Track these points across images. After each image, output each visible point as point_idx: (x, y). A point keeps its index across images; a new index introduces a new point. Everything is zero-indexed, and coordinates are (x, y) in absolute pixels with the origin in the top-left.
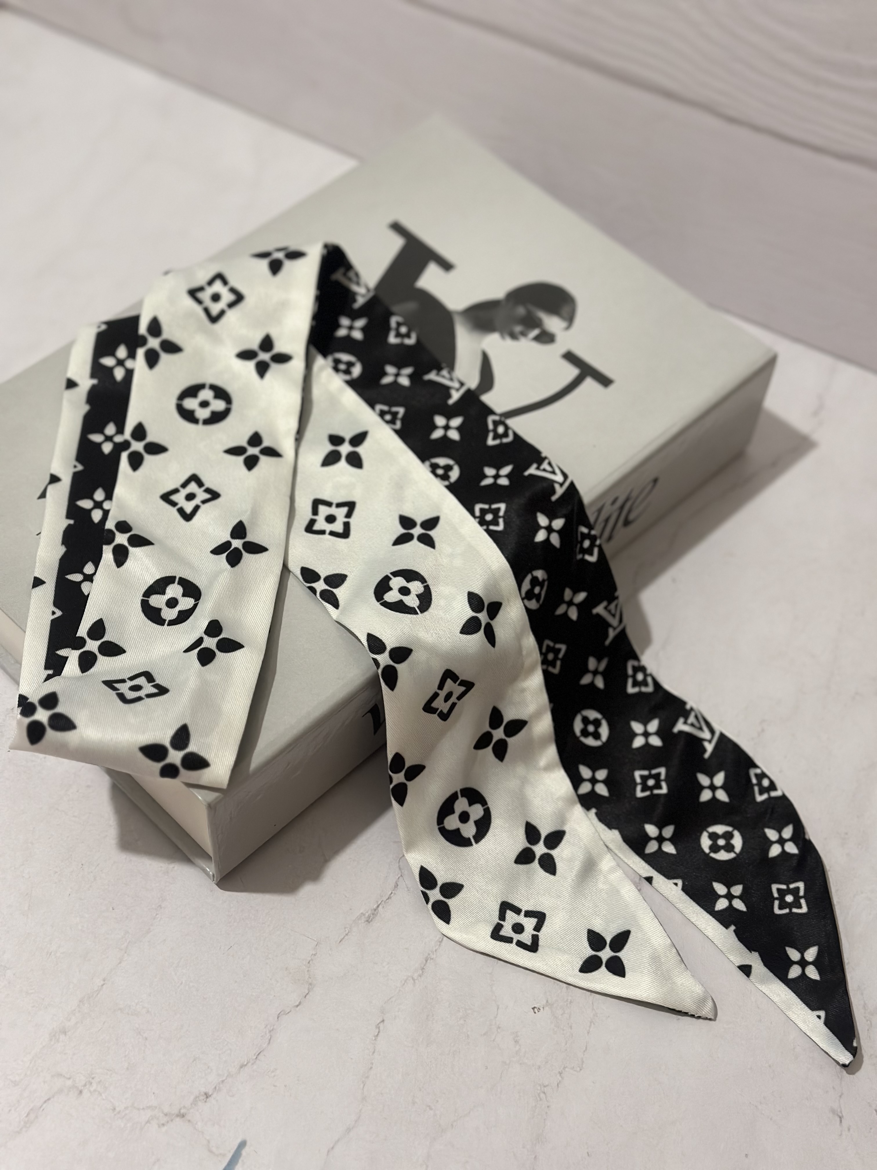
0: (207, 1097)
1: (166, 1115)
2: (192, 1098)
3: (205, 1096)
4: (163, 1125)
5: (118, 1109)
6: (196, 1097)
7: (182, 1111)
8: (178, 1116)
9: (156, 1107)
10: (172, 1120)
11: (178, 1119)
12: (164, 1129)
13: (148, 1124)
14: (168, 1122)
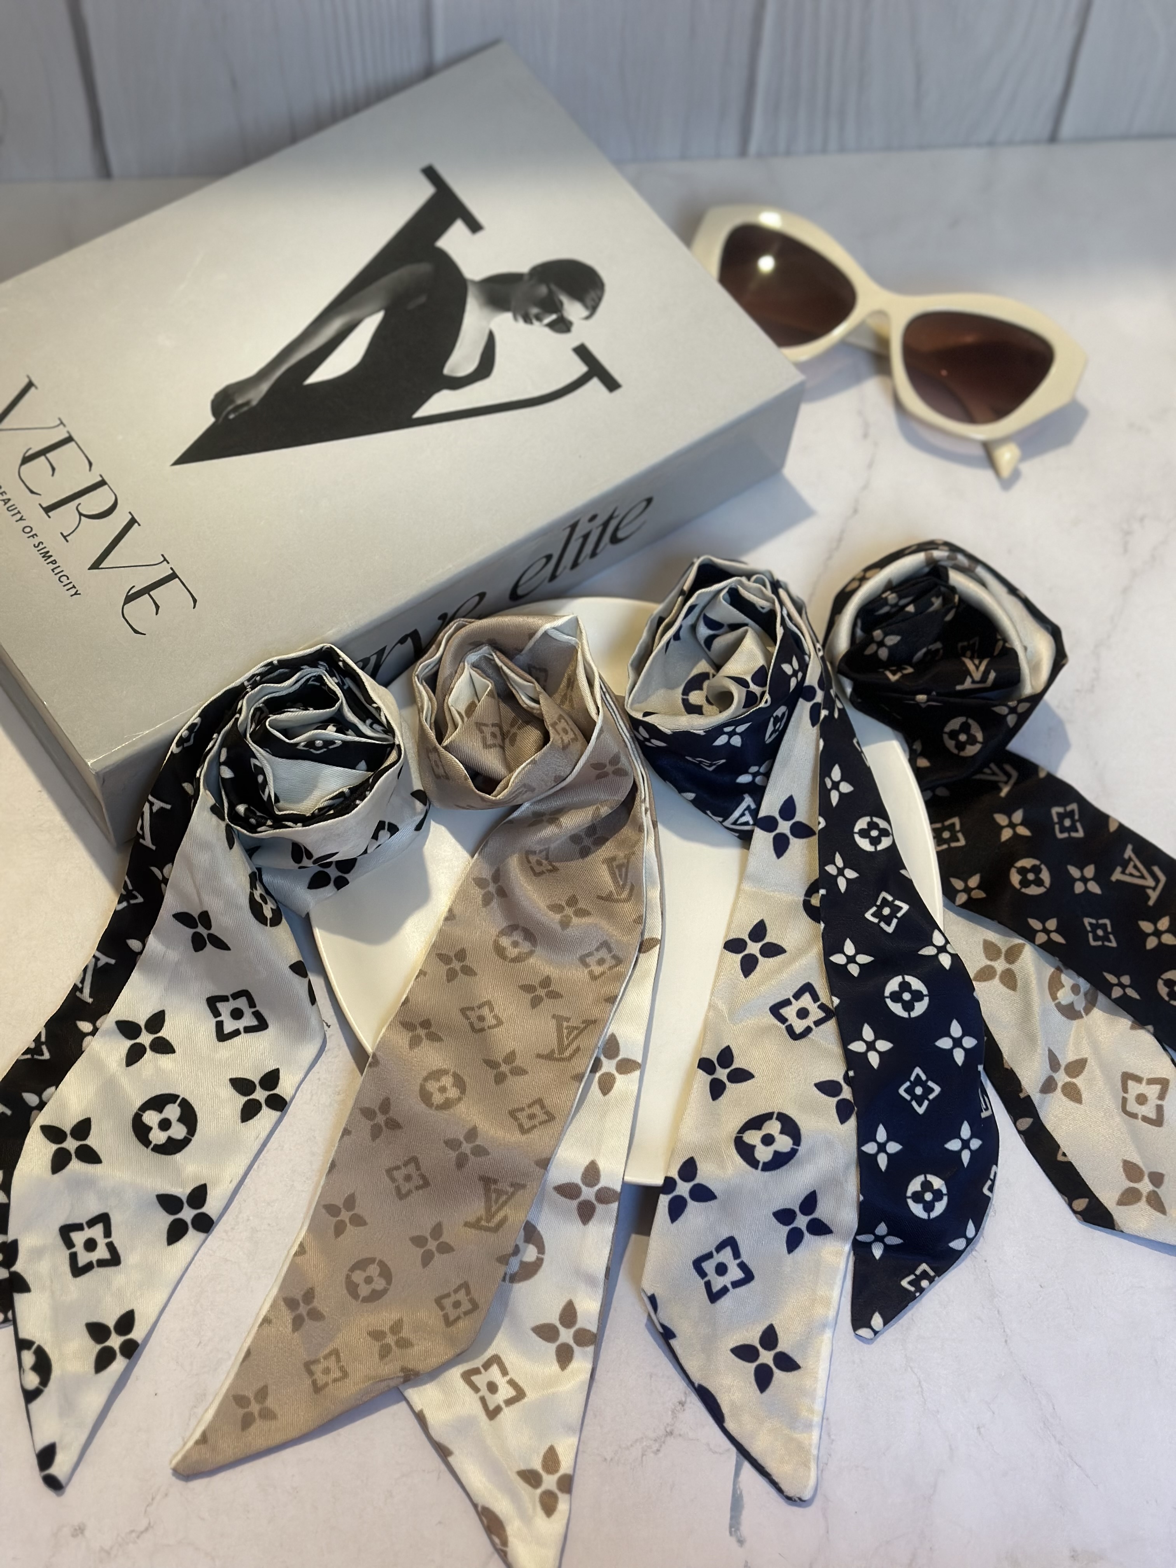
0: (683, 1406)
1: (655, 1440)
2: (670, 1413)
3: (681, 1405)
4: (658, 1450)
5: (609, 1459)
6: (673, 1412)
7: (668, 1430)
8: (666, 1436)
9: (642, 1438)
10: (664, 1442)
11: (668, 1438)
12: (661, 1455)
13: (644, 1457)
14: (661, 1446)
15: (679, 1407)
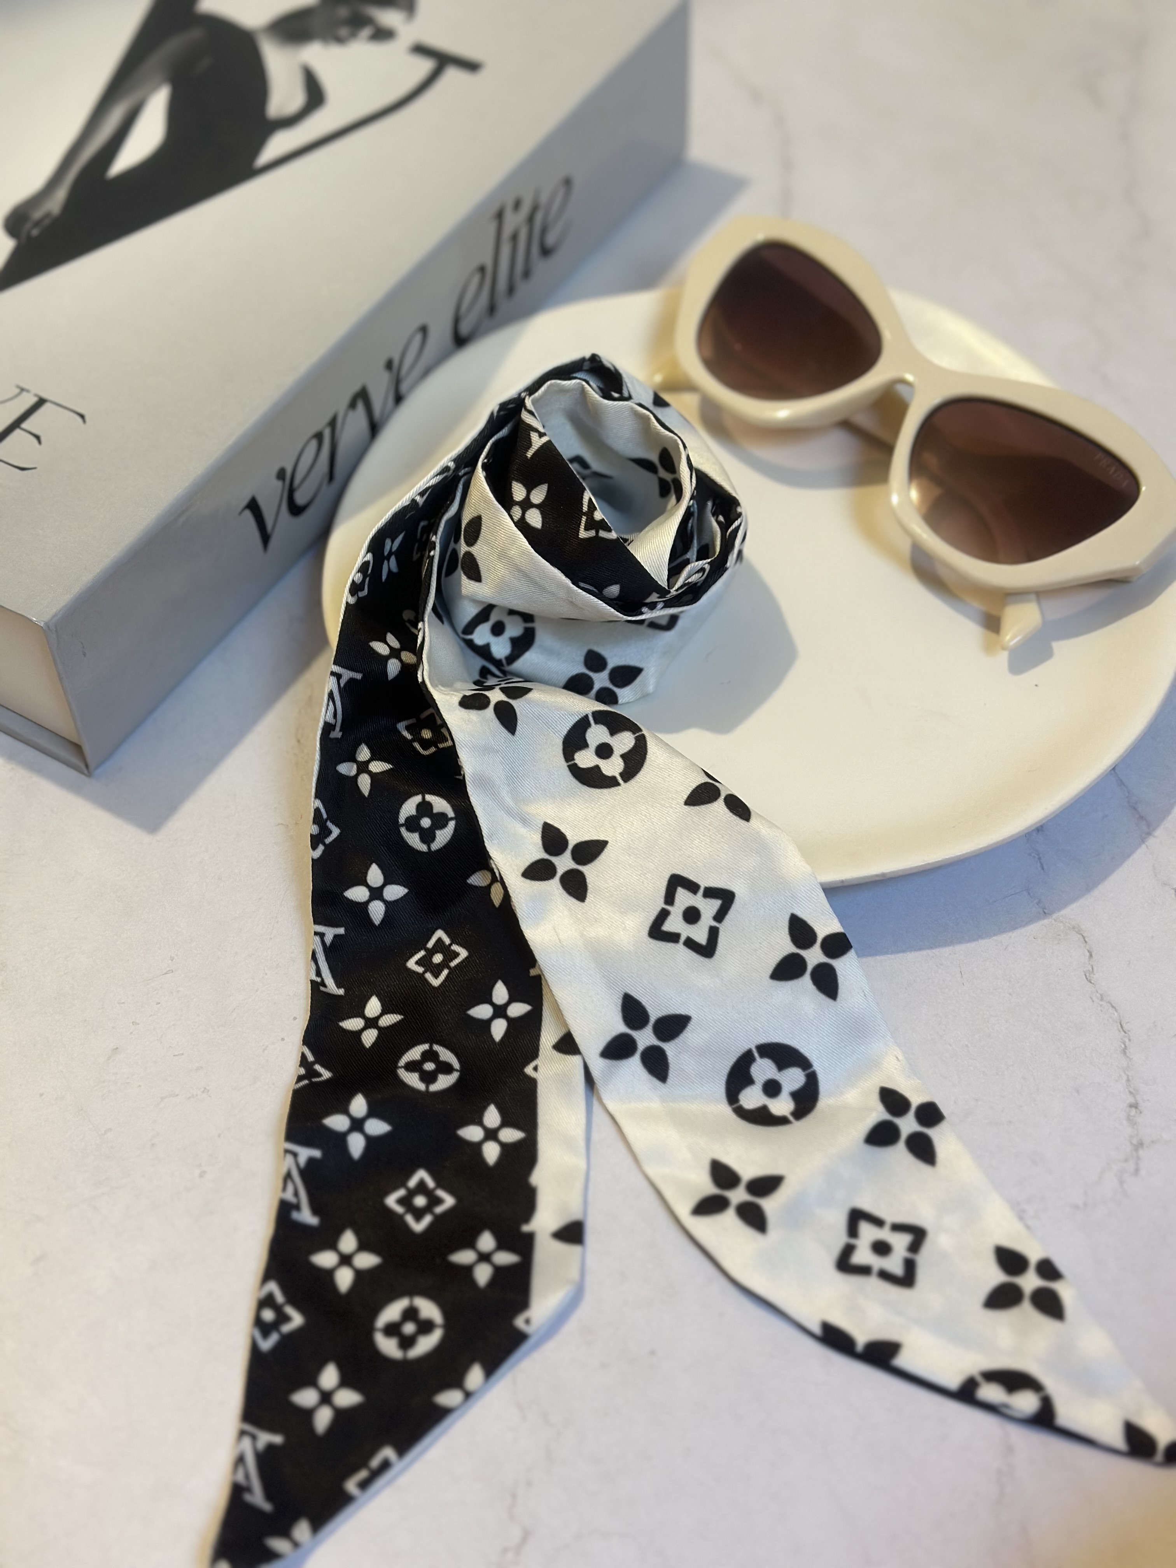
1: (1127, 1160)
2: (1125, 1122)
3: (1134, 1108)
6: (1129, 1119)
7: (1135, 1141)
8: (1136, 1150)
9: (1108, 1165)
10: (1138, 1158)
11: (1141, 1152)
12: (1143, 1172)
13: (1125, 1184)
14: (1137, 1164)
15: (1133, 1112)
